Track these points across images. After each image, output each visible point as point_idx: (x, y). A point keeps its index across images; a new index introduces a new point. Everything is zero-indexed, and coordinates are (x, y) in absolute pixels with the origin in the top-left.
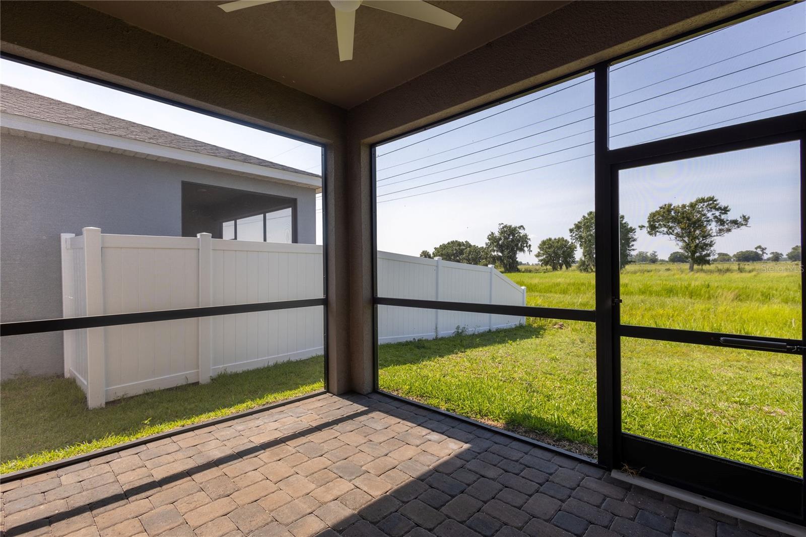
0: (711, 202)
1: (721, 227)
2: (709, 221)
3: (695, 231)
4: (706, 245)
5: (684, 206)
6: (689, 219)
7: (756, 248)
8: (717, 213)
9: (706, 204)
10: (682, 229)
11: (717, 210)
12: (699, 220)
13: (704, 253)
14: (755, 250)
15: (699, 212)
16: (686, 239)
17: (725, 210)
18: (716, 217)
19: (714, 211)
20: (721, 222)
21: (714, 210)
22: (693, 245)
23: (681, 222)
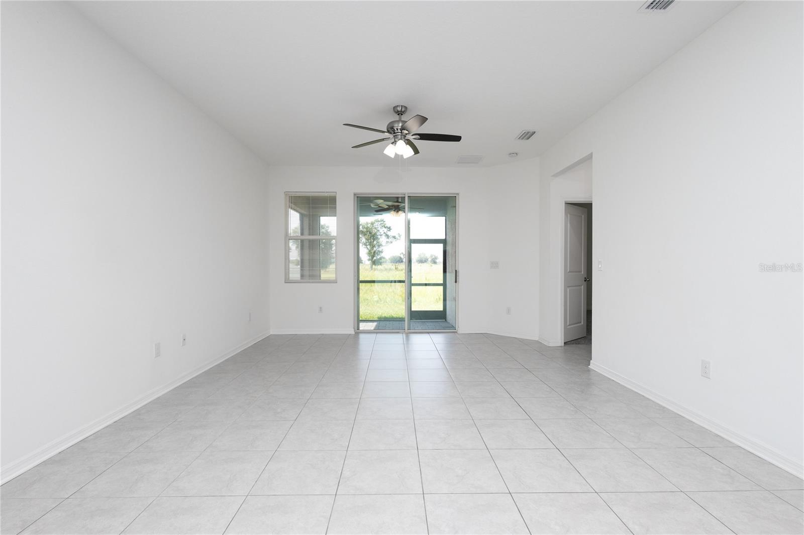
0: (382, 222)
1: (388, 240)
2: (381, 235)
3: (373, 242)
4: (379, 251)
5: (367, 223)
6: (370, 233)
7: (401, 254)
8: (386, 230)
9: (380, 223)
10: (366, 239)
11: (385, 228)
12: (375, 234)
13: (378, 257)
14: (400, 255)
15: (376, 228)
16: (368, 247)
17: (389, 229)
18: (384, 233)
19: (384, 229)
20: (388, 236)
21: (383, 227)
22: (373, 251)
23: (366, 235)
